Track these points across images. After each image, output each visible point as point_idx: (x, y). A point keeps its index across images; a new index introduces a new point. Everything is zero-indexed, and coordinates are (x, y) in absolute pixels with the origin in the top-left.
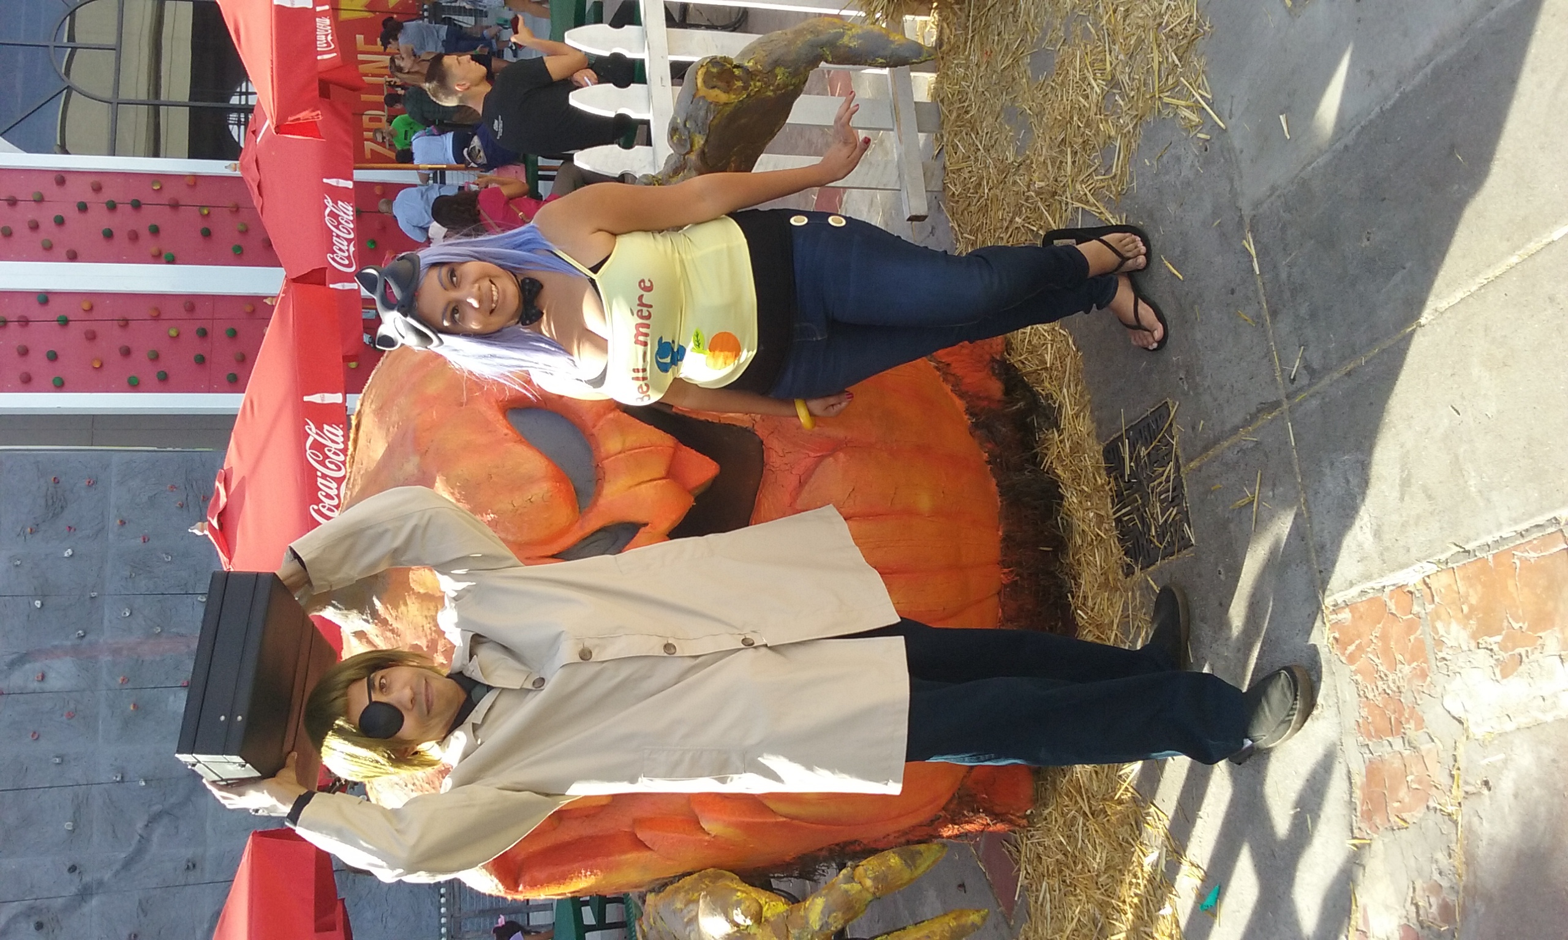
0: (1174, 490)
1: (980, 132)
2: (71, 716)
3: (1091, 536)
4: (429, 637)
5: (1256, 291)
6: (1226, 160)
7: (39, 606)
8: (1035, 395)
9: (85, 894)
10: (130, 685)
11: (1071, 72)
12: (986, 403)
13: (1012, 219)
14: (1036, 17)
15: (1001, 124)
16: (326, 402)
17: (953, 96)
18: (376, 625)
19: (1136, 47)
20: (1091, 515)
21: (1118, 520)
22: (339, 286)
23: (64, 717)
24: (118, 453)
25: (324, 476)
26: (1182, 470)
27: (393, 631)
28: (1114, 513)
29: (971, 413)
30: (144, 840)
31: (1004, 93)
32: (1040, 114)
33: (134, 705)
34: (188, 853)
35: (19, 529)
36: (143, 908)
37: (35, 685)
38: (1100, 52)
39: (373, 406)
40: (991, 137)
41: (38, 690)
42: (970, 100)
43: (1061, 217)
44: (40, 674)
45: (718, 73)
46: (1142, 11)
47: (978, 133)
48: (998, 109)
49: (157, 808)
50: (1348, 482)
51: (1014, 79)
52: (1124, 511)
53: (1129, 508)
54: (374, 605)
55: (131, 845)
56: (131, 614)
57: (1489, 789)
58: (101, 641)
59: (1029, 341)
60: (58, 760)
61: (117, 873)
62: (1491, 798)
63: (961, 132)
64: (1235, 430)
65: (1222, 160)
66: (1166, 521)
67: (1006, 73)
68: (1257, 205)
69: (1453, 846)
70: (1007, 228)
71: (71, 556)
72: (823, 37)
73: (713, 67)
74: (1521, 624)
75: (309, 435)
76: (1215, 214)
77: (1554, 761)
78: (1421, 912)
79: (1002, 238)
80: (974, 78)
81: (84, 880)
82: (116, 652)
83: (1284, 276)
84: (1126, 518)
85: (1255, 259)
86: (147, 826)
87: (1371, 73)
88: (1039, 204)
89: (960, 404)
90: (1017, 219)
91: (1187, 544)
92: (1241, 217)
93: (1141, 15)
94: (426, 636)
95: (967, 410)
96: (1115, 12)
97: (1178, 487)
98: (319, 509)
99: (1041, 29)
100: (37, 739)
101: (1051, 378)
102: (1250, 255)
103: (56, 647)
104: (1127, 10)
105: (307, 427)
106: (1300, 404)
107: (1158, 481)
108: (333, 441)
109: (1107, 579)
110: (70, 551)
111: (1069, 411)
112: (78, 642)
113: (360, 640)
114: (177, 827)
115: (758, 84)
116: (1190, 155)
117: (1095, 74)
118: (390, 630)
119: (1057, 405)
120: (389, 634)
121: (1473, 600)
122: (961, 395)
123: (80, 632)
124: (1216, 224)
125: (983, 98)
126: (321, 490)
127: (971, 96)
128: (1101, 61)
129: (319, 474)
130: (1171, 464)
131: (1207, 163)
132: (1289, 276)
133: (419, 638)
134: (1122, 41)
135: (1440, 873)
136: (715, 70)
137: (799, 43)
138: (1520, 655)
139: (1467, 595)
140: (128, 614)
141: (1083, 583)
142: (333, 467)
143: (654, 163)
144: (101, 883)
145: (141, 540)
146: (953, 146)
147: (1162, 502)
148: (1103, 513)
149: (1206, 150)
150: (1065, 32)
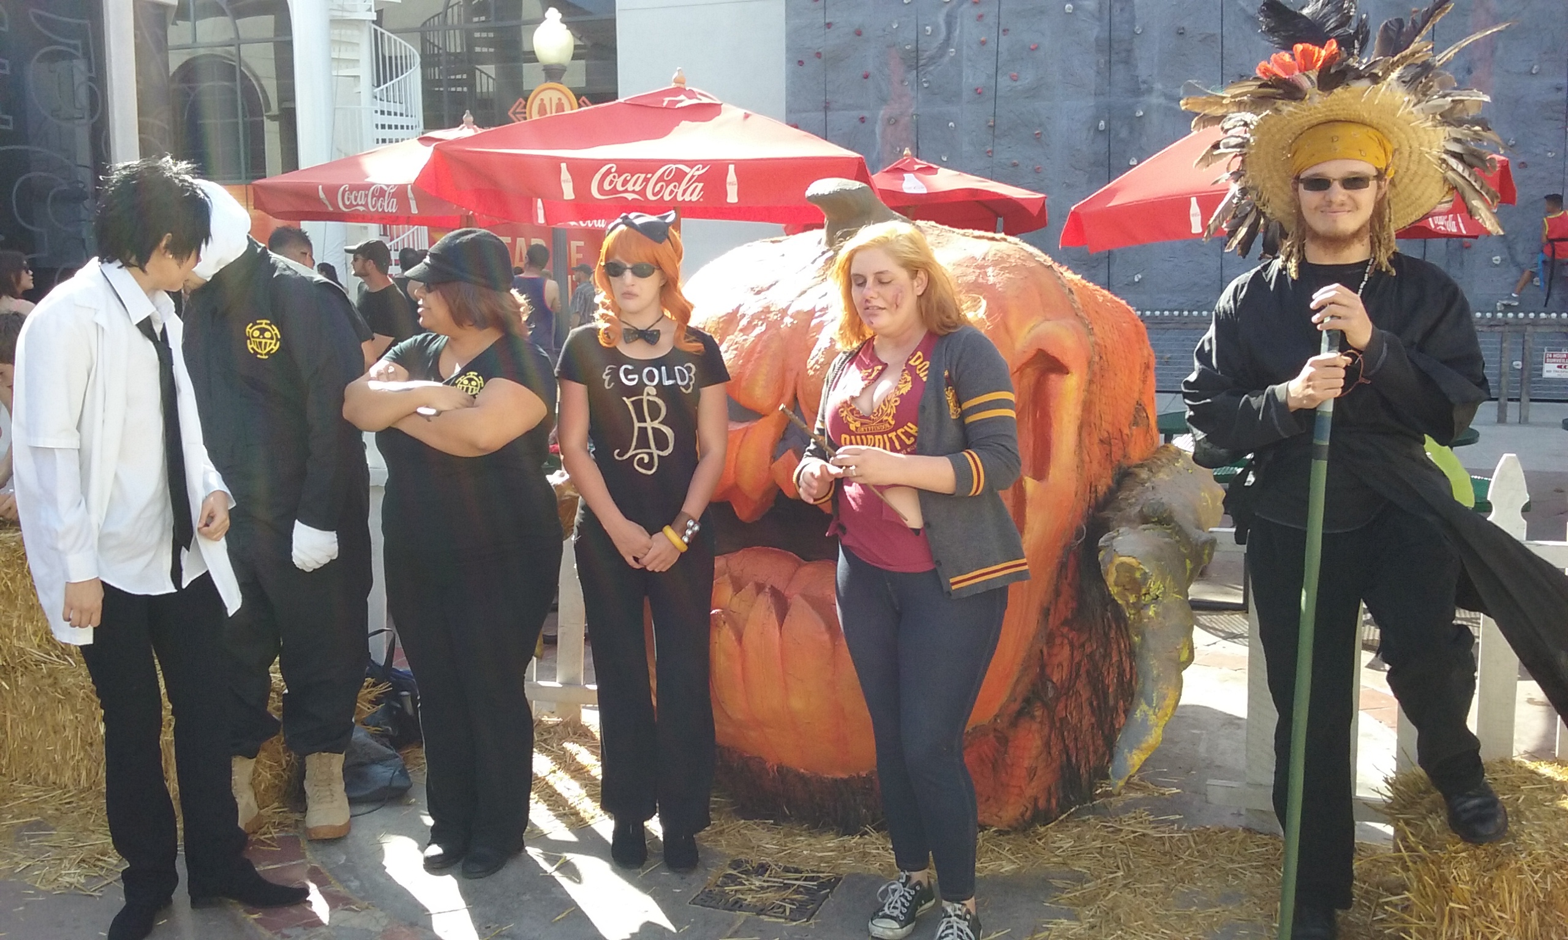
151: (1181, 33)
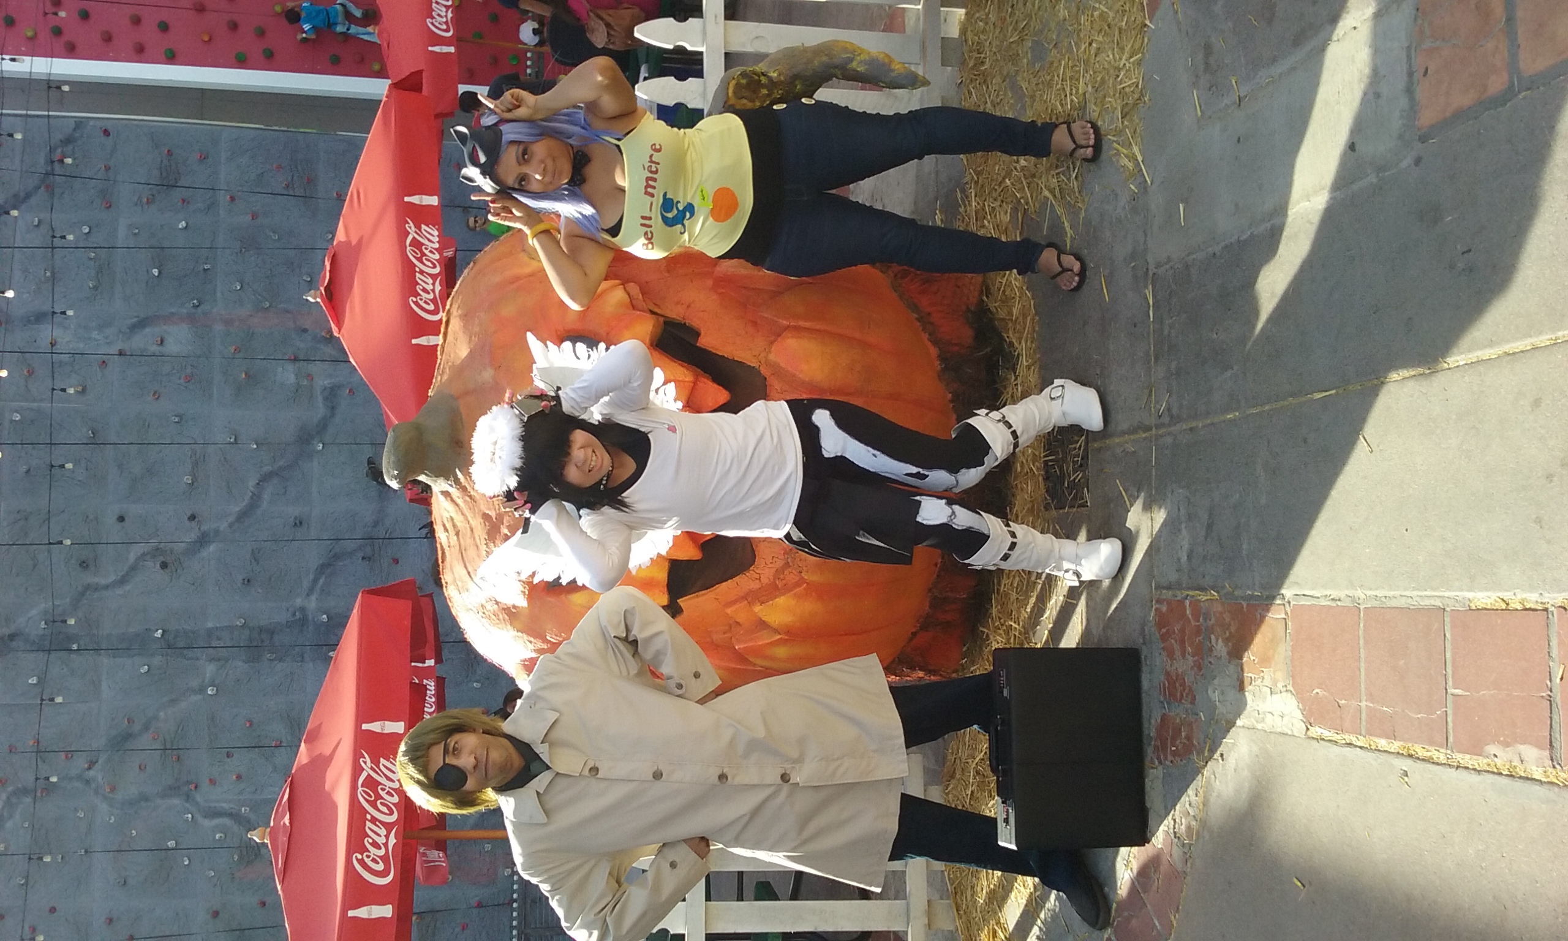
0: (1082, 459)
1: (990, 87)
2: (189, 379)
3: (1026, 469)
4: (498, 512)
5: (1149, 334)
6: (1145, 216)
7: (156, 274)
8: (1002, 339)
9: (203, 540)
10: (241, 355)
11: (1056, 77)
12: (956, 348)
13: (1004, 179)
14: (1039, 8)
15: (1005, 88)
16: (424, 203)
17: (973, 44)
18: (458, 489)
19: (1100, 86)
20: (1030, 451)
21: (1046, 463)
22: (437, 49)
23: (182, 381)
24: (227, 128)
25: (422, 272)
26: (1090, 445)
27: (470, 497)
28: (1045, 456)
29: (942, 358)
30: (256, 499)
31: (1011, 63)
32: (1033, 97)
33: (246, 375)
34: (294, 511)
35: (136, 199)
36: (255, 556)
37: (154, 348)
38: (1077, 71)
39: (460, 312)
40: (997, 95)
41: (158, 354)
42: (986, 54)
43: (1037, 197)
44: (159, 339)
45: (747, 83)
46: (1108, 56)
47: (988, 87)
48: (1005, 73)
49: (267, 469)
50: (1179, 509)
51: (1018, 55)
52: (1050, 458)
53: (1053, 457)
54: (457, 475)
55: (244, 500)
56: (242, 287)
57: (1223, 760)
58: (214, 310)
59: (1004, 291)
60: (177, 420)
61: (231, 526)
62: (1223, 766)
63: (977, 80)
64: (1123, 433)
65: (1142, 216)
66: (1075, 479)
67: (1013, 46)
68: (1158, 266)
69: (1199, 789)
70: (1001, 182)
71: (186, 227)
72: (836, 61)
73: (743, 78)
74: (1254, 658)
75: (409, 233)
76: (1133, 255)
77: (1257, 755)
78: (1177, 826)
79: (996, 190)
80: (991, 35)
81: (202, 529)
82: (228, 322)
83: (1166, 332)
84: (1050, 464)
85: (1151, 308)
86: (258, 484)
87: (1237, 205)
88: (1023, 179)
89: (934, 351)
90: (1007, 180)
91: (1084, 505)
92: (1147, 269)
93: (1107, 59)
94: (495, 509)
95: (939, 356)
96: (1090, 44)
97: (1085, 458)
98: (417, 301)
99: (1041, 22)
100: (157, 398)
101: (1014, 329)
102: (1149, 303)
103: (173, 314)
104: (1099, 49)
105: (407, 225)
106: (1161, 436)
107: (1073, 446)
108: (429, 240)
109: (1033, 506)
110: (183, 224)
111: (1024, 362)
112: (193, 310)
113: (446, 497)
114: (285, 488)
115: (780, 92)
116: (1123, 200)
117: (1071, 90)
118: (468, 496)
119: (1016, 353)
120: (467, 498)
121: (1233, 629)
122: (935, 342)
123: (195, 301)
124: (1133, 264)
125: (995, 58)
126: (418, 284)
127: (986, 49)
128: (1077, 80)
129: (417, 269)
130: (1083, 437)
131: (1134, 210)
132: (1170, 333)
133: (490, 509)
134: (1092, 73)
135: (1190, 805)
136: (744, 81)
137: (816, 63)
138: (1251, 678)
139: (1230, 625)
140: (239, 288)
141: (1017, 503)
142: (429, 264)
143: (704, 95)
144: (217, 532)
145: (249, 217)
146: (968, 91)
147: (1075, 463)
148: (1037, 453)
149: (1134, 200)
150: (1058, 36)
151: (248, 582)
